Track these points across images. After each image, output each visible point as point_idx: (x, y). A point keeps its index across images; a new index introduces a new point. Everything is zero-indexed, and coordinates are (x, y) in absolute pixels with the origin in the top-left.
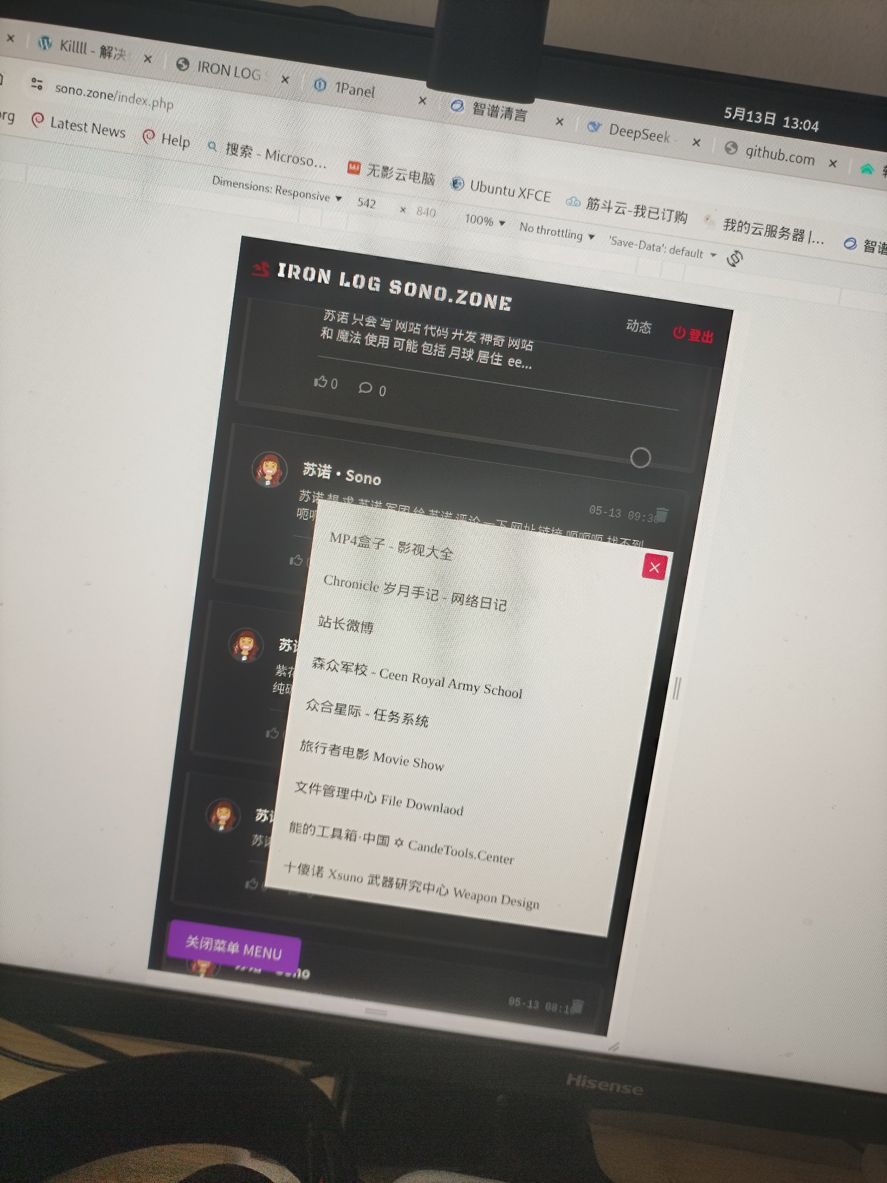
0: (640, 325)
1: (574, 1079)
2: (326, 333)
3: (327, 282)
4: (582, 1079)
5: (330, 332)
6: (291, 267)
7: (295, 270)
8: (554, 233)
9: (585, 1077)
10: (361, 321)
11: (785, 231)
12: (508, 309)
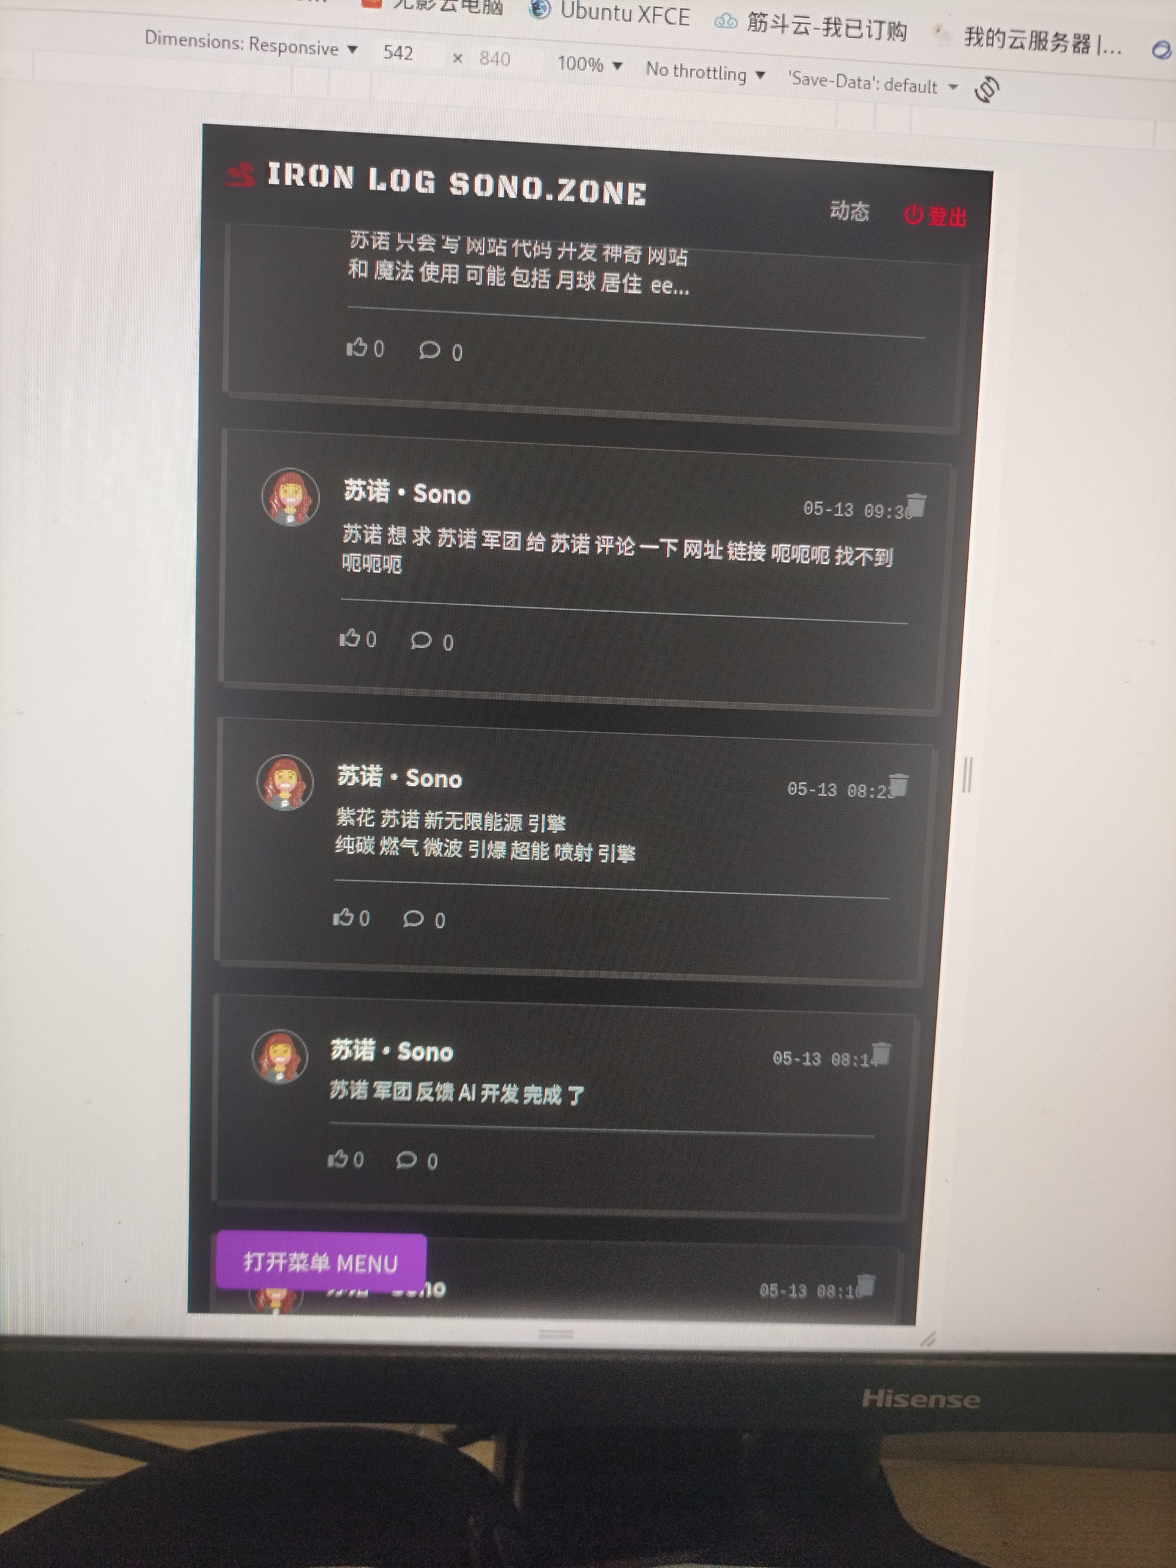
0: (852, 209)
1: (874, 1397)
2: (356, 267)
3: (348, 185)
4: (886, 1393)
5: (363, 265)
6: (288, 167)
7: (295, 171)
8: (700, 74)
9: (890, 1391)
10: (411, 244)
11: (1060, 38)
12: (642, 202)
